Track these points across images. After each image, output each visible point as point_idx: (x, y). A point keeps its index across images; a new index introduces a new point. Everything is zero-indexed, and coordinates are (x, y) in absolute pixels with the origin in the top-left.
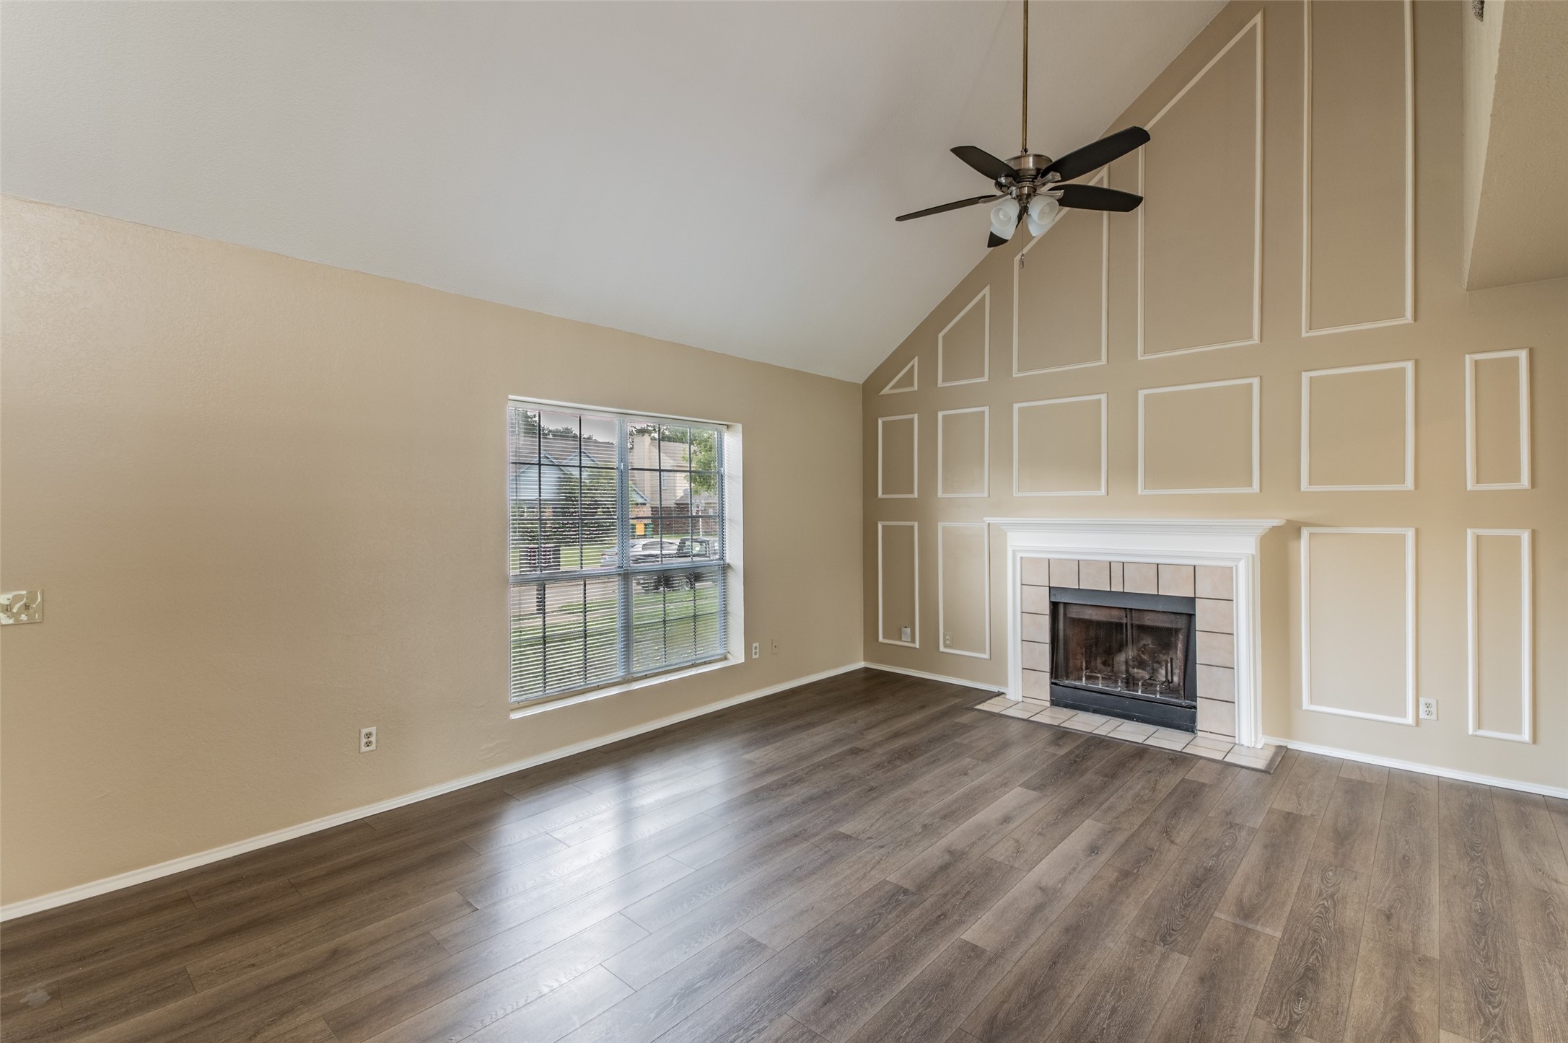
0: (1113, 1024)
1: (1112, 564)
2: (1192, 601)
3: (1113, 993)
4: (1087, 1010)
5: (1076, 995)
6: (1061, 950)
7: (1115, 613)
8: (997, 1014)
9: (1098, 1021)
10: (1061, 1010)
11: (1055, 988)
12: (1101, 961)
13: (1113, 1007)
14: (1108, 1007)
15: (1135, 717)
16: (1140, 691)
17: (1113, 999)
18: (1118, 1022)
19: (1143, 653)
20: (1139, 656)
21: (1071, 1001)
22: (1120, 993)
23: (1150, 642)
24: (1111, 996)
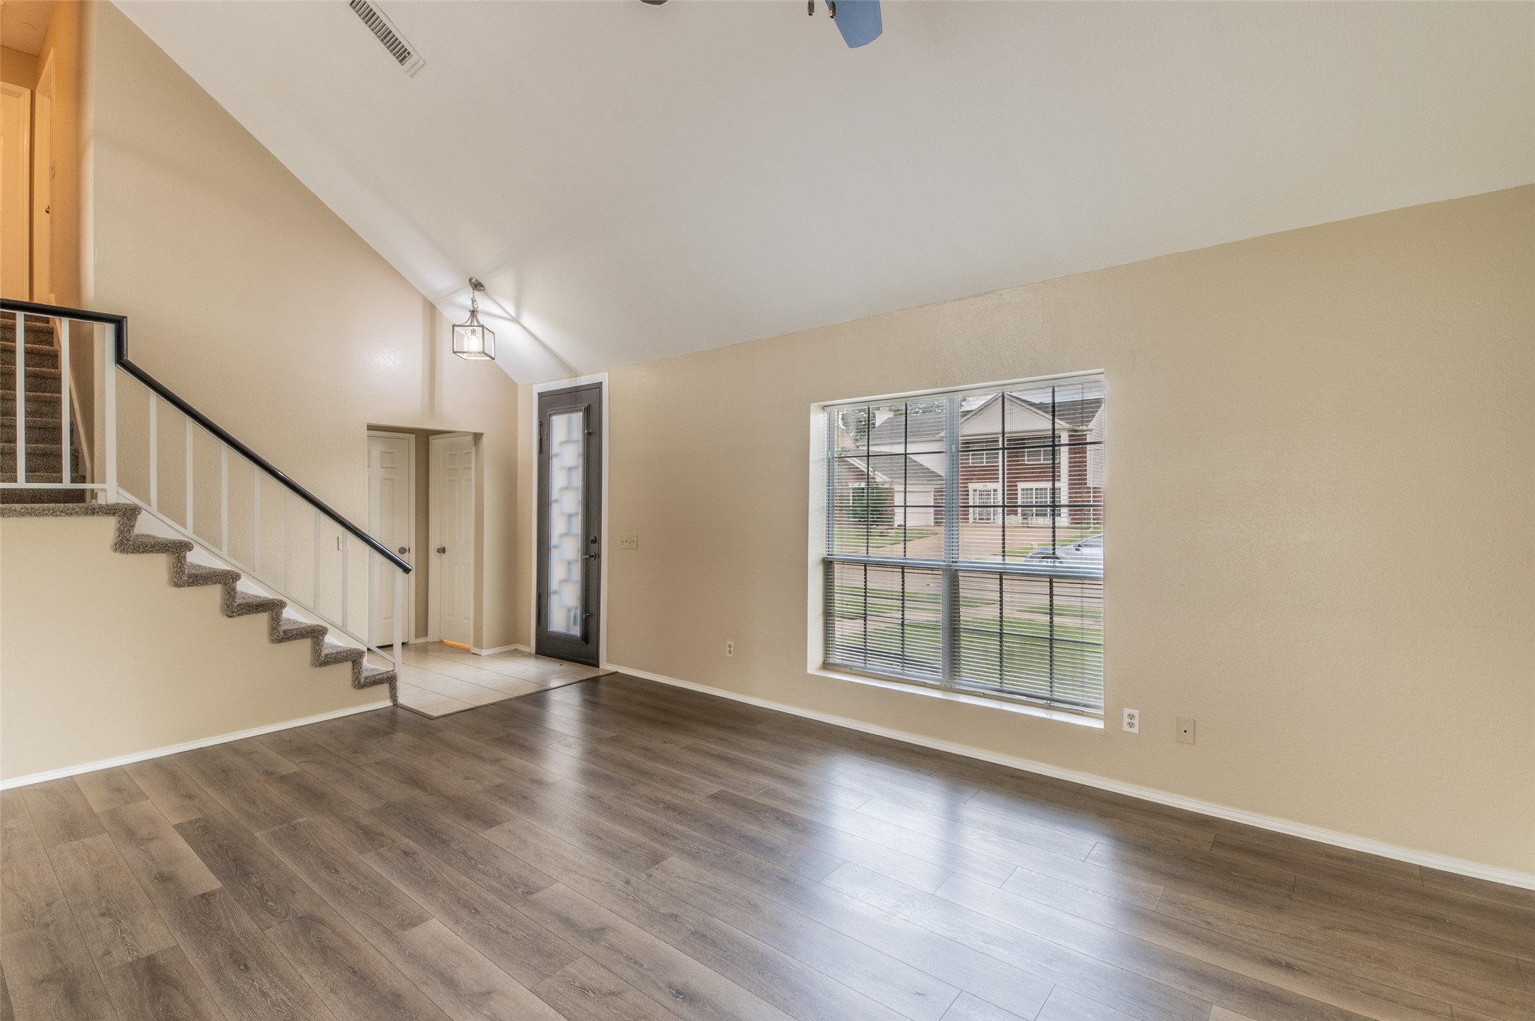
0: (253, 989)
3: (284, 1002)
4: (281, 978)
5: (303, 975)
6: (369, 982)
8: (325, 925)
9: (264, 980)
10: (296, 961)
11: (323, 964)
12: (332, 1009)
13: (270, 997)
14: (272, 993)
17: (277, 1000)
18: (251, 993)
21: (300, 970)
22: (280, 1007)
24: (282, 999)
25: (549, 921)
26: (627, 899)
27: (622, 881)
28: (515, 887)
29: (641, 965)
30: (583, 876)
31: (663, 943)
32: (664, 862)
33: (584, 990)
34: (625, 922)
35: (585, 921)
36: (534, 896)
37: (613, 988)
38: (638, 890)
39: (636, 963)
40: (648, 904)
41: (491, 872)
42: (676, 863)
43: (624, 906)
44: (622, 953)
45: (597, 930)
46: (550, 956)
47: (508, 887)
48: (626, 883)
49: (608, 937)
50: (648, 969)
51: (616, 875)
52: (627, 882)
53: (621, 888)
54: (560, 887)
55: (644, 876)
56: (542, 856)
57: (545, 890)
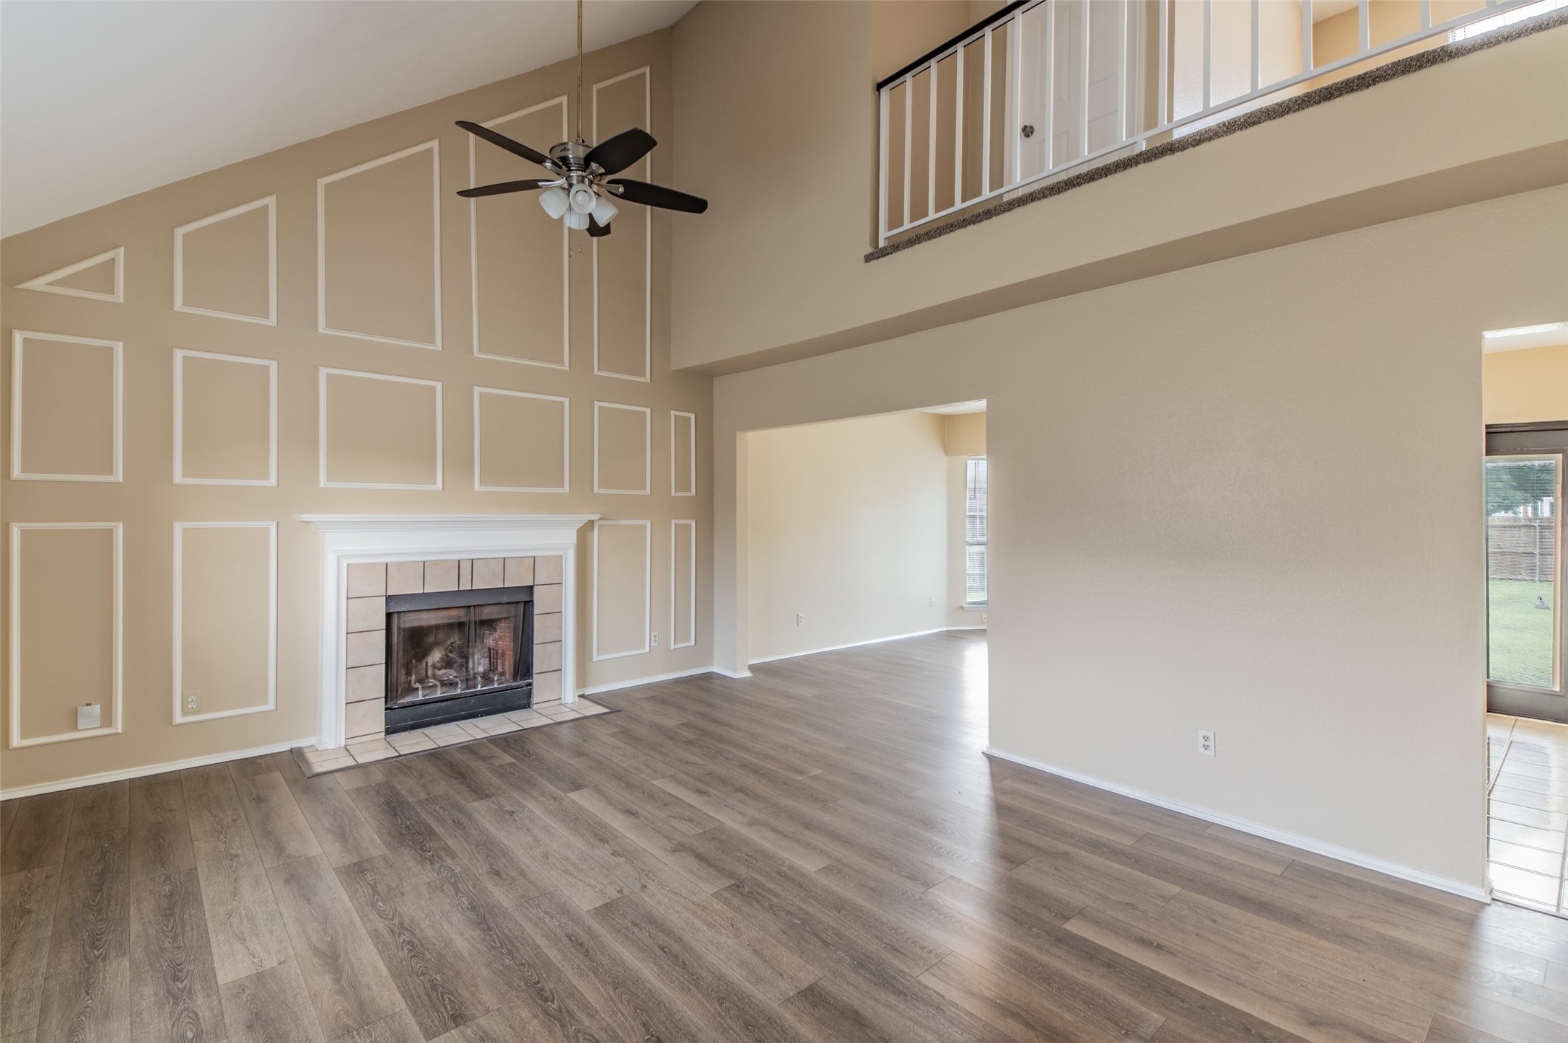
1: (461, 562)
2: (530, 589)
7: (454, 613)
15: (479, 713)
16: (479, 686)
19: (451, 652)
20: (447, 656)
23: (457, 639)
25: (717, 861)
26: (649, 872)
27: (649, 889)
28: (752, 893)
29: (652, 828)
30: (686, 898)
31: (632, 839)
32: (599, 904)
33: (691, 820)
34: (655, 854)
35: (688, 858)
36: (733, 882)
37: (673, 820)
38: (636, 879)
39: (655, 830)
40: (632, 866)
41: (782, 913)
42: (584, 901)
43: (653, 866)
44: (663, 835)
45: (678, 851)
46: (713, 839)
47: (758, 893)
48: (646, 886)
49: (671, 845)
50: (648, 826)
51: (652, 896)
52: (644, 887)
53: (651, 882)
54: (710, 890)
55: (626, 892)
56: (731, 928)
57: (723, 887)
